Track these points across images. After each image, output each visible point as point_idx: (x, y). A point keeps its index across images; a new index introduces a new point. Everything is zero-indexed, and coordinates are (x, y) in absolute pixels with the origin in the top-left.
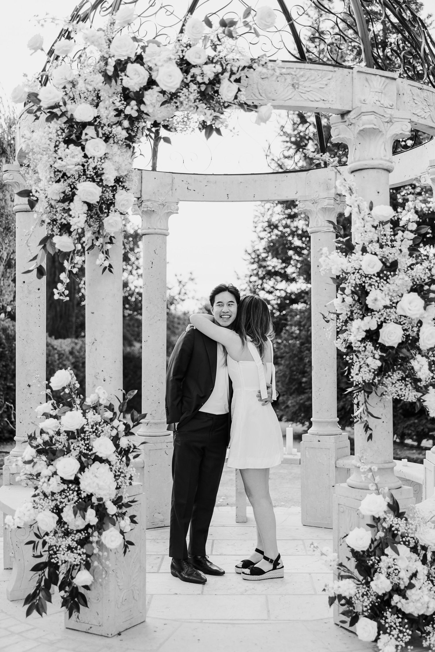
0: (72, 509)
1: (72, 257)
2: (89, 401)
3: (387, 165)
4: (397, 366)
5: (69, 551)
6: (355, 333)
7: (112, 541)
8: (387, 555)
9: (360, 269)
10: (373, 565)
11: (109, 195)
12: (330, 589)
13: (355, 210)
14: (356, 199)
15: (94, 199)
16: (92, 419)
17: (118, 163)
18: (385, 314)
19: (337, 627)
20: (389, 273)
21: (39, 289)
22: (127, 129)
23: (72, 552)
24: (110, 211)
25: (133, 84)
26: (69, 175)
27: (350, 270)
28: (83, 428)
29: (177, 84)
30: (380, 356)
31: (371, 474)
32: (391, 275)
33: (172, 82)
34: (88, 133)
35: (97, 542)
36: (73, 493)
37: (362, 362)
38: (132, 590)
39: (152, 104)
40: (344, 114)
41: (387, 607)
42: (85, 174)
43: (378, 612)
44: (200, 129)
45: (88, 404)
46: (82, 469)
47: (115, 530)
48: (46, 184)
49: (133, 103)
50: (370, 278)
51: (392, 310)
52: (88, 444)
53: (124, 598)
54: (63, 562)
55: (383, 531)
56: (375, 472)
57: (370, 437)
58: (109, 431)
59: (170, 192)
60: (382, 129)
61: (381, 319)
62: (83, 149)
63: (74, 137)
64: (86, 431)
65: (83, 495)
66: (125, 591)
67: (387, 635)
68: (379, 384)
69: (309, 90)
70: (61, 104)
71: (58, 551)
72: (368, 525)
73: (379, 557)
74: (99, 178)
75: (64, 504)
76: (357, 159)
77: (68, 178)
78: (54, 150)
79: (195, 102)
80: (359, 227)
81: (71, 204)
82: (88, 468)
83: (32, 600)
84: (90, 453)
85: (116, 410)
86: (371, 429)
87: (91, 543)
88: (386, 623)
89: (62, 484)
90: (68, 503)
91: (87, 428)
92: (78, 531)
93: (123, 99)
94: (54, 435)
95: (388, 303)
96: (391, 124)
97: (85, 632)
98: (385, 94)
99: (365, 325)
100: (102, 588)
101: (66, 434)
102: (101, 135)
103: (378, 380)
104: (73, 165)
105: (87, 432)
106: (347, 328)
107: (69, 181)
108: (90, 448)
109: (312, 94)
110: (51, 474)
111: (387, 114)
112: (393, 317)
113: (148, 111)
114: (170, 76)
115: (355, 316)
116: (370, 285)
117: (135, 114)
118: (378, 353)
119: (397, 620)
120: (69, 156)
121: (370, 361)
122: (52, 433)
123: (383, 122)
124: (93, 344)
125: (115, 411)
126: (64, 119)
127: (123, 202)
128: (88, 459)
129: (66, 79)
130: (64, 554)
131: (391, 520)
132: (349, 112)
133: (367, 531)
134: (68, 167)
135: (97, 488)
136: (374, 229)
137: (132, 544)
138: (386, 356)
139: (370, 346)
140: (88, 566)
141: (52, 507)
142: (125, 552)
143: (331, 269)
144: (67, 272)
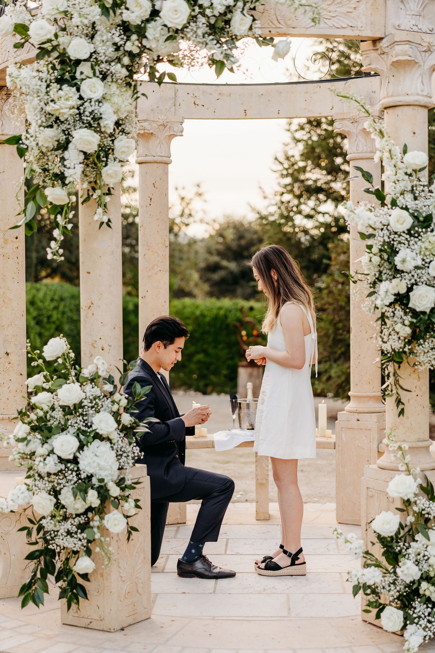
0: (70, 490)
1: (66, 211)
2: (86, 372)
3: (424, 101)
4: (429, 332)
5: (69, 537)
6: (383, 296)
7: (115, 525)
8: (417, 541)
9: (388, 225)
10: (400, 551)
11: (107, 142)
12: (353, 577)
13: (386, 155)
14: (387, 143)
15: (92, 148)
16: (91, 393)
17: (117, 104)
18: (416, 276)
19: (365, 623)
20: (420, 230)
21: (17, 238)
22: (127, 67)
23: (72, 537)
24: (109, 160)
25: (134, 18)
26: (62, 119)
27: (379, 226)
28: (81, 402)
29: (183, 20)
30: (410, 322)
31: (400, 452)
32: (422, 232)
33: (178, 18)
34: (83, 71)
35: (98, 527)
36: (72, 474)
37: (391, 329)
38: (136, 583)
39: (155, 39)
40: (376, 41)
41: (416, 597)
42: (81, 119)
43: (407, 603)
44: (209, 64)
45: (85, 376)
46: (81, 448)
47: (118, 513)
48: (37, 130)
49: (134, 37)
50: (400, 236)
51: (423, 272)
52: (86, 420)
53: (127, 592)
54: (62, 548)
55: (413, 515)
56: (405, 451)
57: (402, 412)
58: (110, 406)
59: (173, 109)
60: (419, 59)
61: (412, 282)
62: (78, 90)
63: (67, 76)
64: (84, 406)
65: (83, 476)
66: (128, 583)
67: (415, 625)
68: (410, 353)
69: (334, 15)
70: (53, 38)
71: (55, 536)
72: (397, 509)
73: (409, 543)
74: (96, 123)
75: (62, 486)
76: (390, 94)
77: (62, 122)
78: (45, 91)
79: (204, 37)
80: (390, 175)
81: (66, 152)
82: (87, 446)
83: (27, 591)
84: (89, 430)
85: (117, 382)
86: (403, 404)
87: (92, 528)
88: (414, 612)
89: (60, 464)
90: (67, 484)
91: (86, 403)
92: (78, 515)
93: (122, 33)
94: (48, 410)
95: (419, 263)
96: (430, 53)
97: (85, 628)
98: (424, 17)
99: (393, 288)
100: (103, 579)
101: (61, 409)
102: (98, 73)
103: (409, 349)
104: (67, 108)
105: (86, 407)
106: (376, 290)
107: (64, 127)
108: (89, 424)
109: (338, 19)
110: (47, 453)
111: (425, 42)
112: (425, 278)
113: (151, 46)
114: (176, 11)
115: (384, 277)
116: (400, 243)
117: (136, 51)
118: (408, 319)
119: (426, 610)
120: (62, 99)
121: (399, 327)
122: (46, 408)
123: (420, 52)
124: (89, 308)
125: (115, 384)
126: (55, 54)
127: (123, 149)
128: (88, 436)
129: (58, 9)
130: (63, 540)
131: (422, 503)
132: (381, 39)
133: (395, 514)
134: (62, 111)
135: (98, 468)
136: (407, 177)
137: (136, 530)
138: (417, 323)
139: (399, 312)
140: (89, 552)
141: (49, 488)
142: (128, 539)
143: (357, 225)
144: (61, 228)
